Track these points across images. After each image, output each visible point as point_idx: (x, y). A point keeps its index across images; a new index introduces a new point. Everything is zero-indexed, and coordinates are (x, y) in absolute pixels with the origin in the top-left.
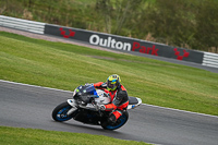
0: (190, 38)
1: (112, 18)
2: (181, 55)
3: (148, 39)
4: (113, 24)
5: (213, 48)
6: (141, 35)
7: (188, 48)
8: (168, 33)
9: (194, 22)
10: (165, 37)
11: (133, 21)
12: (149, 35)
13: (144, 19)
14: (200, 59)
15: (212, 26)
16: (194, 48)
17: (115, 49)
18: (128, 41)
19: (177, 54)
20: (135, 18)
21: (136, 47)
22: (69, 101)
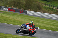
0: (24, 7)
1: (3, 2)
2: (21, 11)
3: (12, 7)
4: (3, 4)
5: (30, 10)
6: (10, 6)
7: (23, 10)
8: (18, 6)
9: (24, 3)
10: (17, 7)
11: (8, 3)
12: (13, 6)
13: (11, 2)
14: (26, 12)
15: (29, 4)
16: (25, 10)
17: (4, 10)
18: (7, 8)
19: (20, 11)
20: (9, 2)
21: (9, 9)
22: (20, 28)
